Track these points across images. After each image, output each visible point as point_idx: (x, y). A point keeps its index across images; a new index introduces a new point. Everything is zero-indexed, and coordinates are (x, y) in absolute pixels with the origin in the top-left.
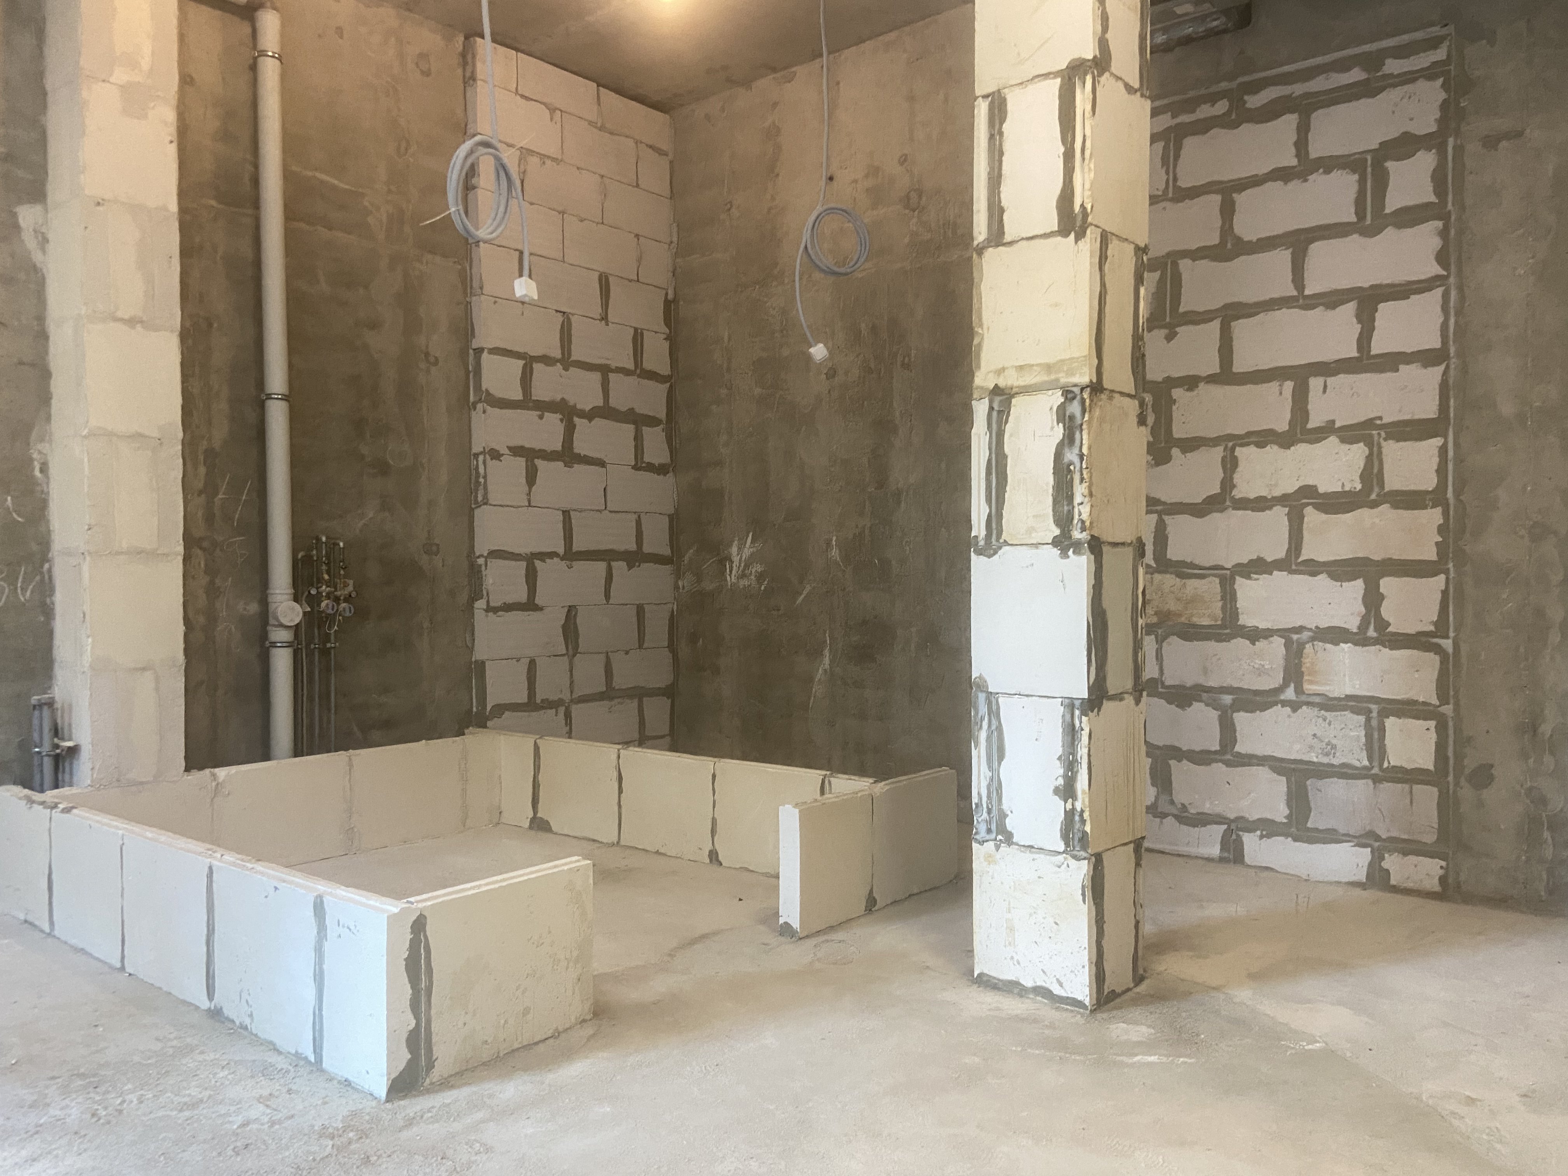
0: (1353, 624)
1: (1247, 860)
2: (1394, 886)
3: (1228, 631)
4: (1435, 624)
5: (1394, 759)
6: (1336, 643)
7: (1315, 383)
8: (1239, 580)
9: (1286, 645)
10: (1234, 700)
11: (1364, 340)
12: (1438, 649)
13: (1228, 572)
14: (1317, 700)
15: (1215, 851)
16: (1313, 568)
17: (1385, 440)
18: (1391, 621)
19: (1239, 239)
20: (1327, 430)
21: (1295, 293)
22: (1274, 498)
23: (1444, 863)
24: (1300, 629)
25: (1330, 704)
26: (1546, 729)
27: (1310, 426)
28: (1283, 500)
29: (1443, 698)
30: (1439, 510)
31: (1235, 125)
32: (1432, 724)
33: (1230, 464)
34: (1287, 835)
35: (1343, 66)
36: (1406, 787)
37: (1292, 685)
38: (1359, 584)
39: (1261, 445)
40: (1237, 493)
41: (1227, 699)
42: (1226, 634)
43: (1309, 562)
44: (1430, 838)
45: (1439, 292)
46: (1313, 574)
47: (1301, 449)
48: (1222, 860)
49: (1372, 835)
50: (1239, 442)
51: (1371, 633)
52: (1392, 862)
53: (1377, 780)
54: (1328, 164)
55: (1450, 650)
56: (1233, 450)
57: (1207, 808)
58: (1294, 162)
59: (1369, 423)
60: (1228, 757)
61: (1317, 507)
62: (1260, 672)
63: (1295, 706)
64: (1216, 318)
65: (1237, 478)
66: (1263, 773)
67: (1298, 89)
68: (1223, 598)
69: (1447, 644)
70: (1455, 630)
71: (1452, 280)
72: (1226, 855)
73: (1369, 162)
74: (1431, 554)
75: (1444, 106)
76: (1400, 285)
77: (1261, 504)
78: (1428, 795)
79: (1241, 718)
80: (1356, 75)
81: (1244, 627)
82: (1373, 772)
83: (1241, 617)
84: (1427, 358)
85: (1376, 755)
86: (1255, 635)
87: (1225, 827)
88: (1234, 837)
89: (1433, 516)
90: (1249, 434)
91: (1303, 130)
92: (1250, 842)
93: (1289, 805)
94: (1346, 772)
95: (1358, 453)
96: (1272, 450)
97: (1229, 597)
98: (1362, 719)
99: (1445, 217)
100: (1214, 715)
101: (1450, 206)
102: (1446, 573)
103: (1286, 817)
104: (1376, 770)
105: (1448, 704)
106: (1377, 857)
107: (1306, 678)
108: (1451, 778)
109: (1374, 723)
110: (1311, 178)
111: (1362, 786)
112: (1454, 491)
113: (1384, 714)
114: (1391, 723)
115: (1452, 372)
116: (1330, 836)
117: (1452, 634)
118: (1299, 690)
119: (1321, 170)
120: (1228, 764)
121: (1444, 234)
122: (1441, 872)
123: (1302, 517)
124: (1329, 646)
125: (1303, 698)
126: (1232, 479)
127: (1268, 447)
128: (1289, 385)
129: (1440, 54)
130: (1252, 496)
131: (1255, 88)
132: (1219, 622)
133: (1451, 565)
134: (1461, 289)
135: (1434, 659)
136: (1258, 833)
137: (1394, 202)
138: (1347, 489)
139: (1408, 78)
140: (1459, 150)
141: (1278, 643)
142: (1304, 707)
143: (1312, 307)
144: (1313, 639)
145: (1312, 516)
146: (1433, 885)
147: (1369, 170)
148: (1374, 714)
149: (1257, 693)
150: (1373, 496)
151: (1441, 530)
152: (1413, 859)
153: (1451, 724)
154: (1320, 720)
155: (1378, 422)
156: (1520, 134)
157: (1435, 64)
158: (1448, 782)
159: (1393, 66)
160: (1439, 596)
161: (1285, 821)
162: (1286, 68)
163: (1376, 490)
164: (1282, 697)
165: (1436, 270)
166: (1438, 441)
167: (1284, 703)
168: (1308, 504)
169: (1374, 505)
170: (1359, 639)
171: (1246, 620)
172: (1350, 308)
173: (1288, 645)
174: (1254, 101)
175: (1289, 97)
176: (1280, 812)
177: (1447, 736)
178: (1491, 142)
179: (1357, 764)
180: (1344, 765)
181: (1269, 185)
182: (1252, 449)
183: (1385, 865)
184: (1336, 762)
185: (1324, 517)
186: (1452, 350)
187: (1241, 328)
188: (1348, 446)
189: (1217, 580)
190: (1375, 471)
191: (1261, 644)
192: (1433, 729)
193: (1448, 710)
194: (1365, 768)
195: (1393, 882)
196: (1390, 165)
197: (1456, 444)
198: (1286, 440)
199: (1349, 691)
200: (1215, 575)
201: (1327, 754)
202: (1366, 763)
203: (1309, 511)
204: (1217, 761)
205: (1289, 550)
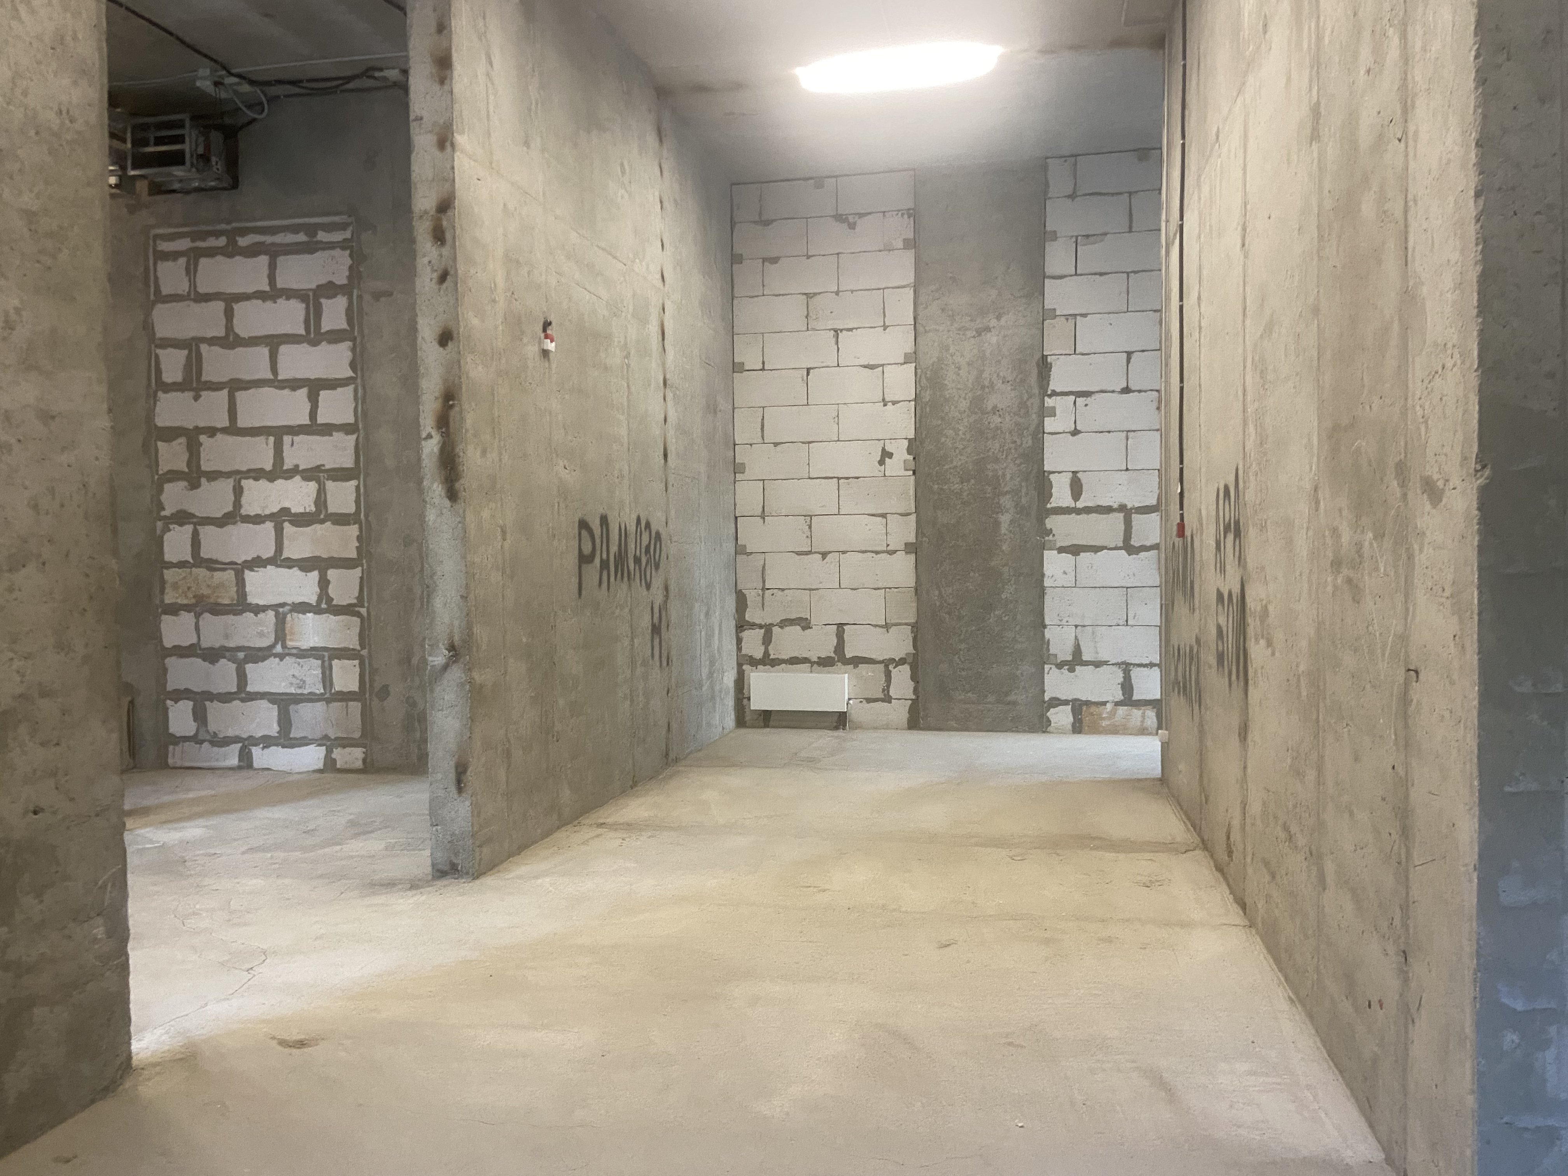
0: (313, 600)
1: (255, 765)
2: (339, 769)
3: (241, 608)
4: (357, 598)
5: (337, 687)
6: (304, 613)
7: (287, 439)
8: (247, 572)
9: (276, 616)
10: (245, 655)
11: (313, 414)
12: (358, 615)
13: (240, 567)
14: (294, 651)
15: (234, 761)
16: (289, 563)
17: (328, 480)
18: (334, 597)
19: (237, 336)
20: (295, 471)
21: (272, 377)
22: (266, 516)
23: (364, 750)
24: (283, 605)
25: (303, 654)
26: (415, 661)
27: (285, 468)
28: (271, 517)
29: (362, 645)
30: (357, 526)
31: (231, 256)
32: (356, 662)
33: (238, 491)
34: (277, 745)
35: (295, 229)
36: (344, 704)
37: (280, 643)
38: (315, 574)
39: (256, 479)
40: (243, 512)
41: (241, 655)
42: (239, 610)
43: (288, 559)
44: (357, 735)
45: (351, 387)
46: (290, 567)
47: (280, 482)
48: (240, 768)
49: (326, 737)
50: (243, 476)
51: (324, 606)
52: (337, 753)
53: (328, 701)
54: (289, 294)
55: (365, 614)
56: (239, 482)
57: (230, 733)
58: (267, 288)
59: (318, 468)
60: (243, 695)
61: (291, 522)
62: (261, 635)
63: (281, 657)
64: (225, 388)
65: (244, 500)
66: (264, 704)
67: (268, 239)
68: (237, 584)
69: (363, 611)
70: (369, 602)
71: (359, 381)
72: (242, 764)
73: (311, 298)
74: (354, 555)
75: (351, 268)
76: (331, 380)
77: (258, 520)
78: (355, 707)
79: (249, 667)
80: (302, 237)
81: (250, 604)
82: (326, 696)
83: (248, 597)
84: (347, 429)
85: (328, 684)
86: (258, 610)
87: (240, 745)
88: (247, 750)
89: (353, 530)
90: (249, 471)
91: (272, 267)
92: (256, 751)
93: (279, 724)
94: (312, 698)
95: (313, 486)
96: (263, 483)
97: (241, 583)
98: (319, 662)
99: (354, 340)
100: (233, 667)
101: (356, 334)
102: (362, 566)
103: (278, 733)
104: (327, 695)
105: (365, 649)
106: (329, 751)
107: (288, 637)
108: (367, 696)
109: (327, 664)
110: (279, 301)
111: (320, 706)
112: (365, 515)
113: (331, 659)
114: (335, 663)
115: (361, 439)
116: (303, 742)
117: (366, 605)
118: (284, 646)
119: (284, 297)
120: (243, 700)
121: (353, 350)
122: (363, 755)
123: (282, 529)
124: (301, 615)
125: (287, 651)
126: (240, 501)
127: (261, 481)
128: (272, 439)
129: (348, 234)
130: (252, 514)
131: (244, 232)
132: (235, 602)
133: (364, 561)
134: (364, 388)
135: (356, 620)
136: (261, 746)
137: (326, 325)
138: (308, 511)
139: (331, 246)
140: (360, 297)
141: (271, 614)
142: (287, 657)
143: (283, 388)
144: (291, 611)
145: (288, 528)
146: (359, 764)
147: (311, 302)
148: (326, 659)
149: (260, 649)
150: (322, 516)
151: (359, 538)
152: (348, 750)
153: (367, 661)
154: (296, 665)
155: (323, 468)
156: (391, 294)
157: (345, 240)
158: (366, 699)
159: (322, 236)
160: (358, 581)
161: (277, 735)
162: (259, 224)
163: (324, 512)
164: (274, 652)
165: (350, 373)
166: (354, 483)
167: (276, 655)
168: (285, 521)
169: (322, 522)
170: (316, 610)
171: (252, 599)
172: (303, 392)
173: (277, 615)
174: (243, 242)
175: (263, 243)
176: (273, 729)
177: (365, 669)
178: (377, 296)
179: (317, 692)
180: (310, 693)
181: (255, 301)
182: (251, 481)
183: (334, 756)
184: (306, 692)
185: (295, 529)
186: (360, 426)
187: (241, 396)
188: (308, 483)
189: (233, 572)
190: (323, 499)
191: (261, 616)
192: (358, 666)
193: (364, 652)
194: (322, 693)
195: (338, 766)
196: (323, 301)
197: (365, 486)
198: (271, 476)
199: (312, 644)
200: (232, 569)
201: (300, 688)
202: (322, 691)
203: (286, 525)
204: (235, 699)
205: (276, 551)
